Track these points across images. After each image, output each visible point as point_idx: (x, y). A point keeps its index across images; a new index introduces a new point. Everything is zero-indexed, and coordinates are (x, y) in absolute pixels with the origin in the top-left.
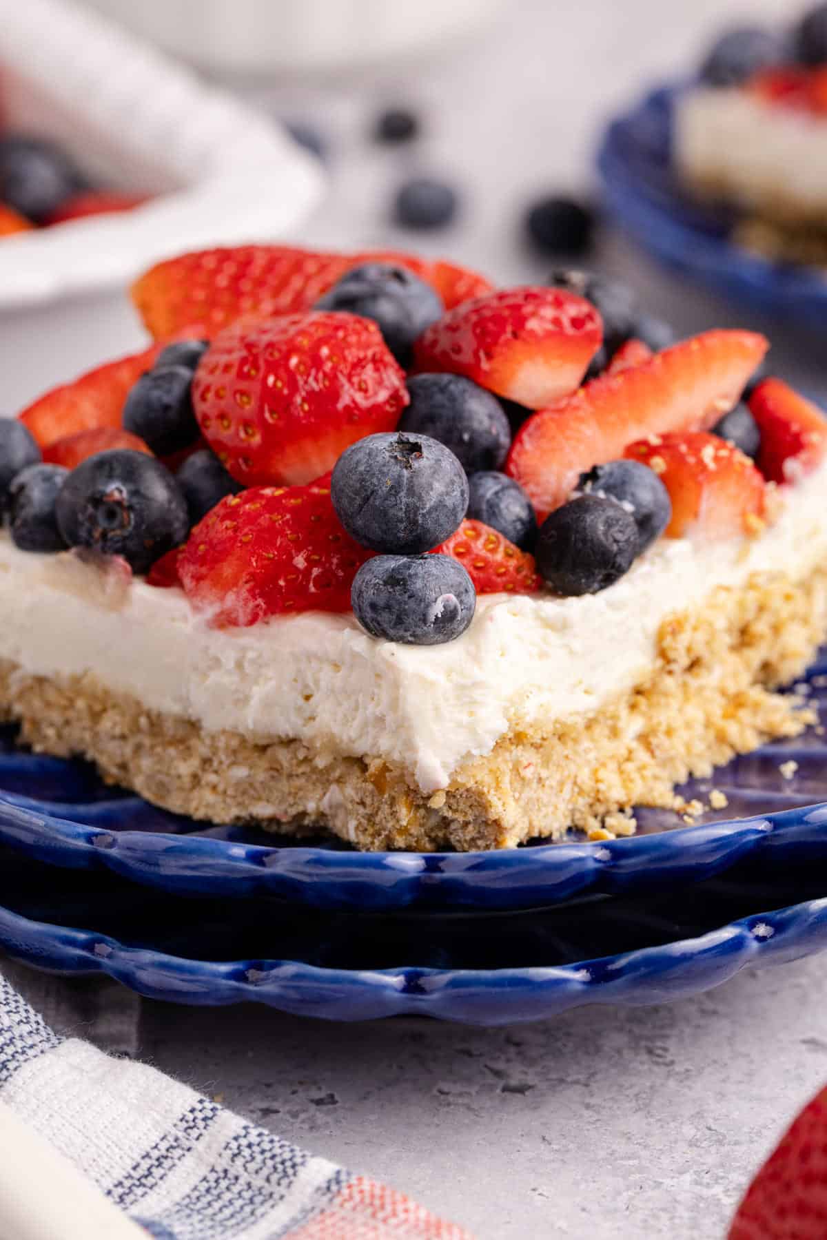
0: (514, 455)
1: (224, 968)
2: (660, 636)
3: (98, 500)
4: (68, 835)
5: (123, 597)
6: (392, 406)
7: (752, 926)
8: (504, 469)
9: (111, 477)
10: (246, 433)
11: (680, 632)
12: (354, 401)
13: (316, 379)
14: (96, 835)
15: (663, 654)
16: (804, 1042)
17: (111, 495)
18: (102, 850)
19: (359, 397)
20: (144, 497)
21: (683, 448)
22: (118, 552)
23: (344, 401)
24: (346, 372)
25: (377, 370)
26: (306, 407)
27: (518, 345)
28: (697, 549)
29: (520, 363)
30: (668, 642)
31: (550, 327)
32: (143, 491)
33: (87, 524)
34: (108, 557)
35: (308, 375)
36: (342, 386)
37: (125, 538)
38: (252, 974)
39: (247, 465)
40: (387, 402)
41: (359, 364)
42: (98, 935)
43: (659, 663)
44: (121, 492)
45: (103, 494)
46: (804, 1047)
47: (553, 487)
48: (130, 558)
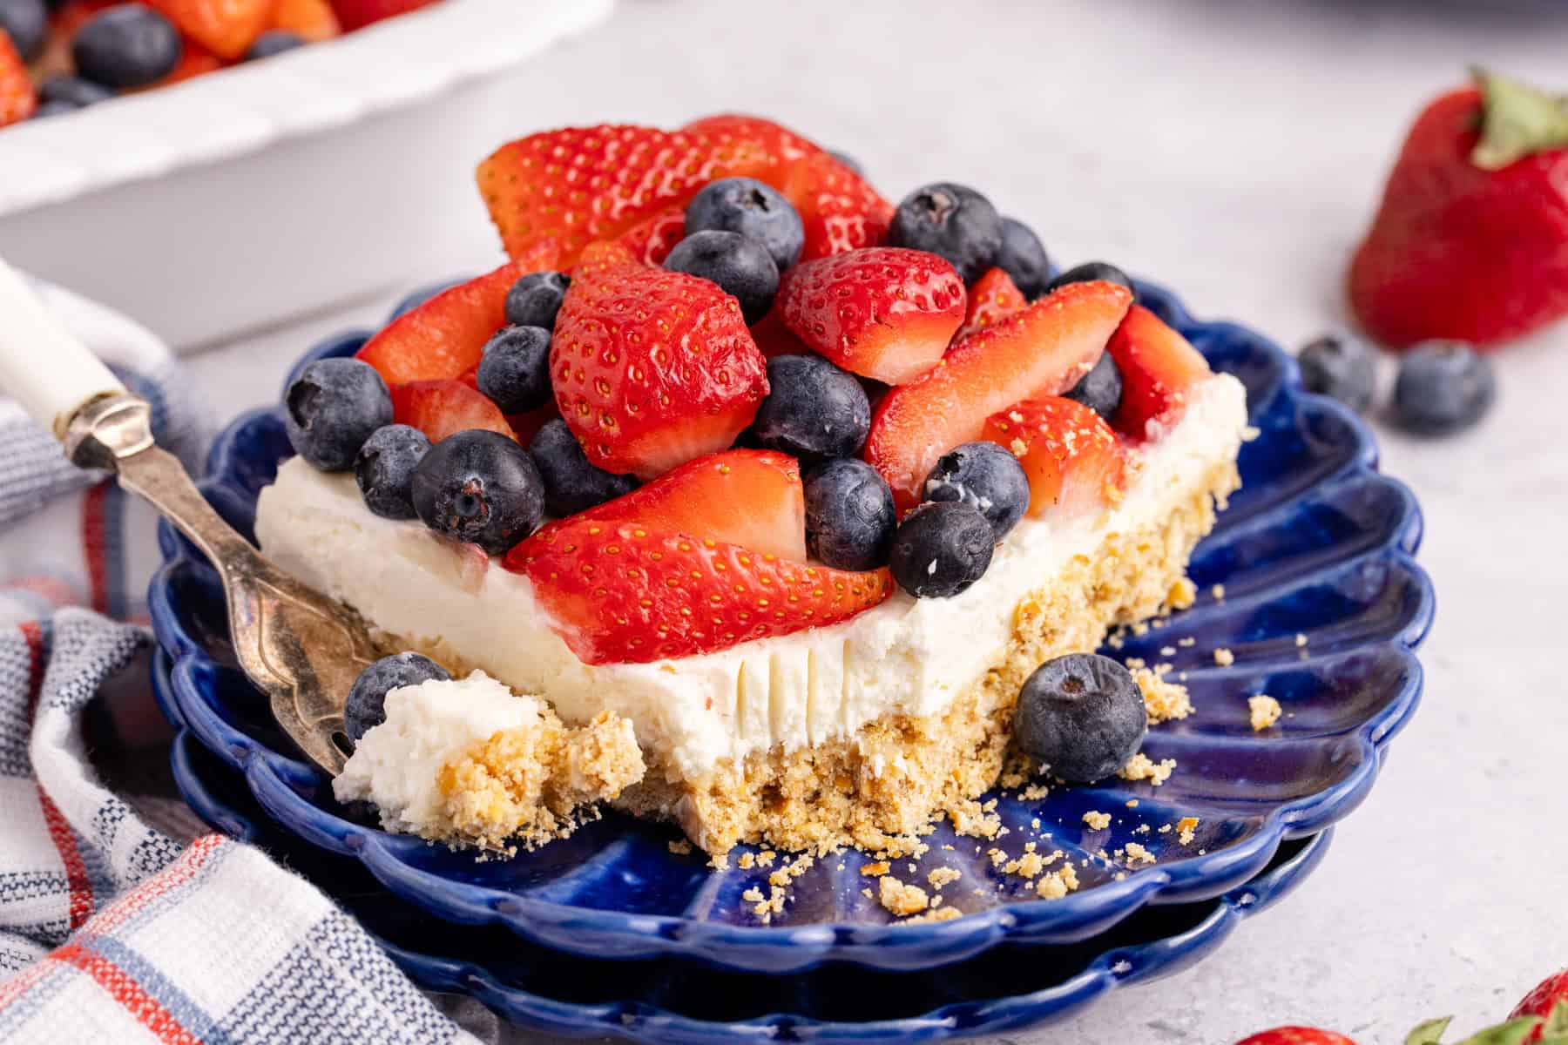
0: (875, 437)
1: (598, 1012)
2: (1015, 621)
3: (455, 490)
4: (470, 902)
5: (477, 583)
6: (752, 396)
7: (1112, 964)
8: (863, 454)
9: (468, 468)
10: (606, 422)
11: (1035, 615)
12: (715, 395)
13: (677, 372)
14: (500, 900)
15: (1018, 636)
16: (1152, 1025)
17: (468, 486)
18: (506, 916)
19: (720, 390)
20: (504, 489)
21: (1044, 428)
22: (475, 540)
23: (706, 393)
24: (707, 363)
25: (739, 359)
26: (667, 400)
27: (881, 330)
28: (1053, 530)
29: (883, 345)
30: (1023, 626)
31: (913, 308)
32: (500, 482)
33: (444, 513)
34: (467, 545)
35: (670, 367)
36: (704, 379)
37: (482, 529)
38: (627, 1018)
39: (606, 453)
40: (748, 392)
41: (721, 354)
42: (469, 965)
43: (1014, 644)
44: (478, 483)
45: (461, 486)
46: (1151, 1032)
47: (912, 463)
48: (487, 546)
